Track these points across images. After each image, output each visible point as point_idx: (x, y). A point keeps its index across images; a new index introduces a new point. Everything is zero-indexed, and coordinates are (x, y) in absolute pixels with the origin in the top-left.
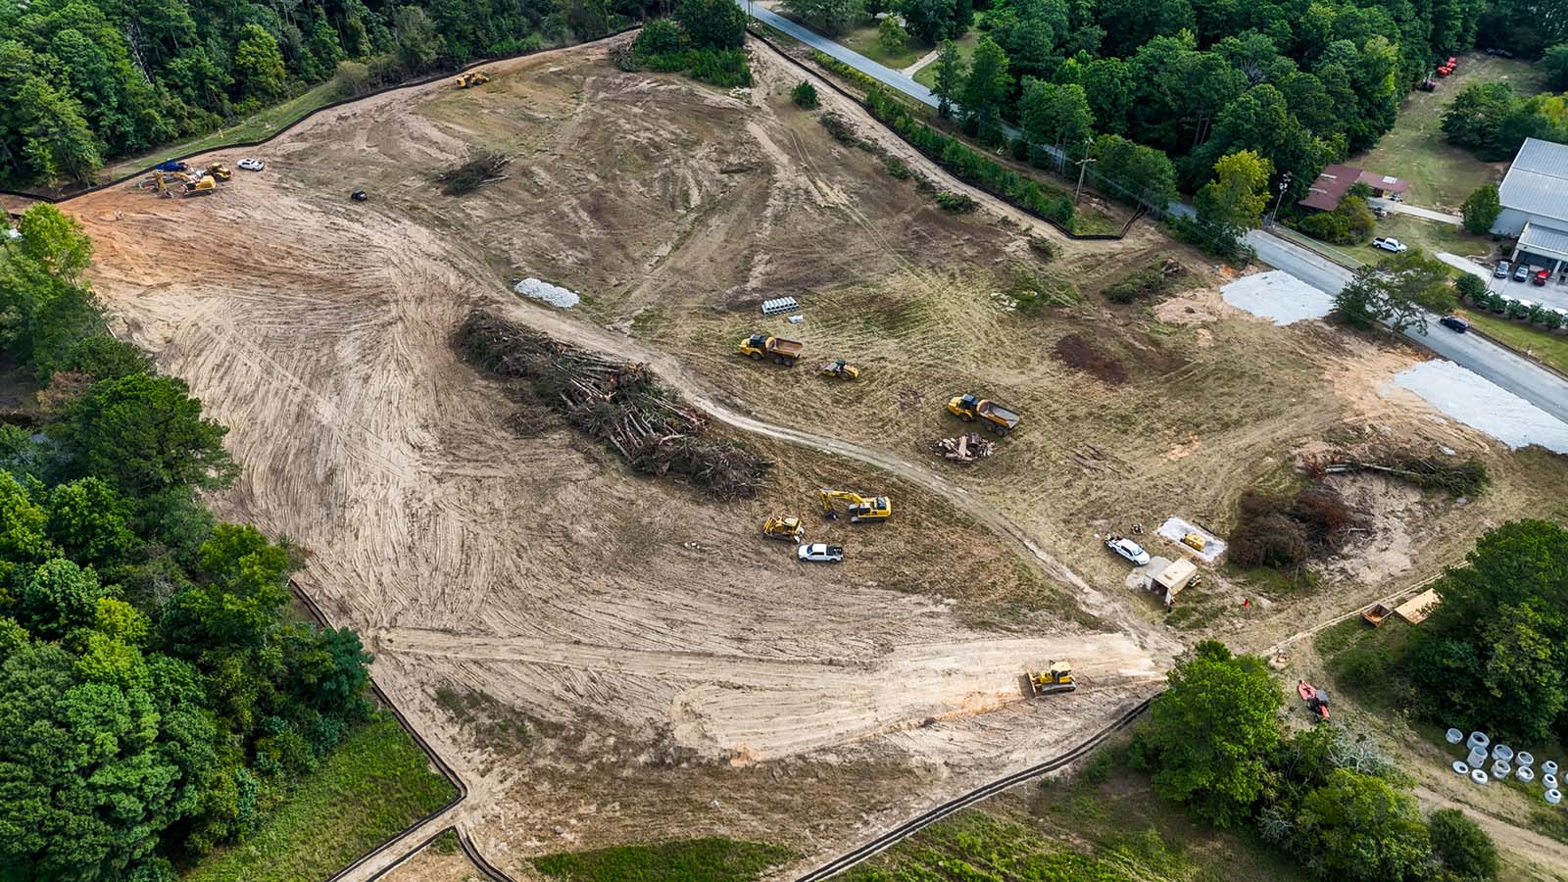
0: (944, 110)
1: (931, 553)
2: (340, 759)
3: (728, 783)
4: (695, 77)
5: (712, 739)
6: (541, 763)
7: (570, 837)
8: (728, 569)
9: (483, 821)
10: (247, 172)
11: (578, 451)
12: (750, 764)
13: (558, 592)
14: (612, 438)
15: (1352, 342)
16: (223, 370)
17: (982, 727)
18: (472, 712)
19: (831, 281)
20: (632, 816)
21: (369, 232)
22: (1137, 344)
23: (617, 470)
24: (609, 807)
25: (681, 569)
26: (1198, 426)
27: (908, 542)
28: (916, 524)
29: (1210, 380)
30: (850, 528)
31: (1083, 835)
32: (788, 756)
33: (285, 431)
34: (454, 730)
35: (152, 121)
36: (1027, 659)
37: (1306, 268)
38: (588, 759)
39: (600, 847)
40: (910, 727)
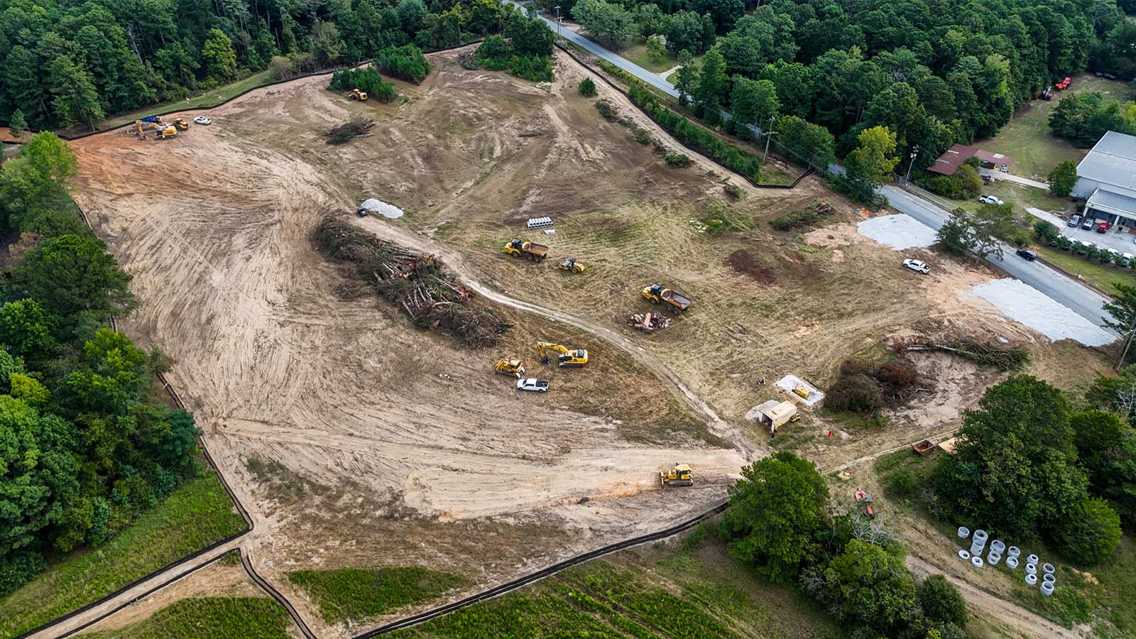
0: (682, 99)
1: (612, 389)
2: (173, 500)
3: (434, 533)
4: (515, 74)
5: (428, 502)
6: (308, 511)
7: (316, 560)
8: (466, 392)
9: (260, 546)
10: (199, 126)
11: (380, 311)
12: (452, 521)
13: (345, 402)
14: (404, 303)
15: (947, 264)
16: (155, 249)
17: (621, 506)
18: (269, 475)
19: (579, 208)
20: (363, 550)
21: (271, 166)
22: (787, 258)
23: (403, 325)
24: (348, 543)
25: (433, 391)
26: (820, 315)
27: (596, 382)
28: (605, 370)
29: (837, 283)
30: (557, 370)
31: (677, 582)
32: (480, 517)
33: (187, 289)
34: (254, 486)
35: (141, 89)
36: (663, 463)
37: (924, 213)
38: (341, 511)
39: (336, 568)
40: (570, 503)
